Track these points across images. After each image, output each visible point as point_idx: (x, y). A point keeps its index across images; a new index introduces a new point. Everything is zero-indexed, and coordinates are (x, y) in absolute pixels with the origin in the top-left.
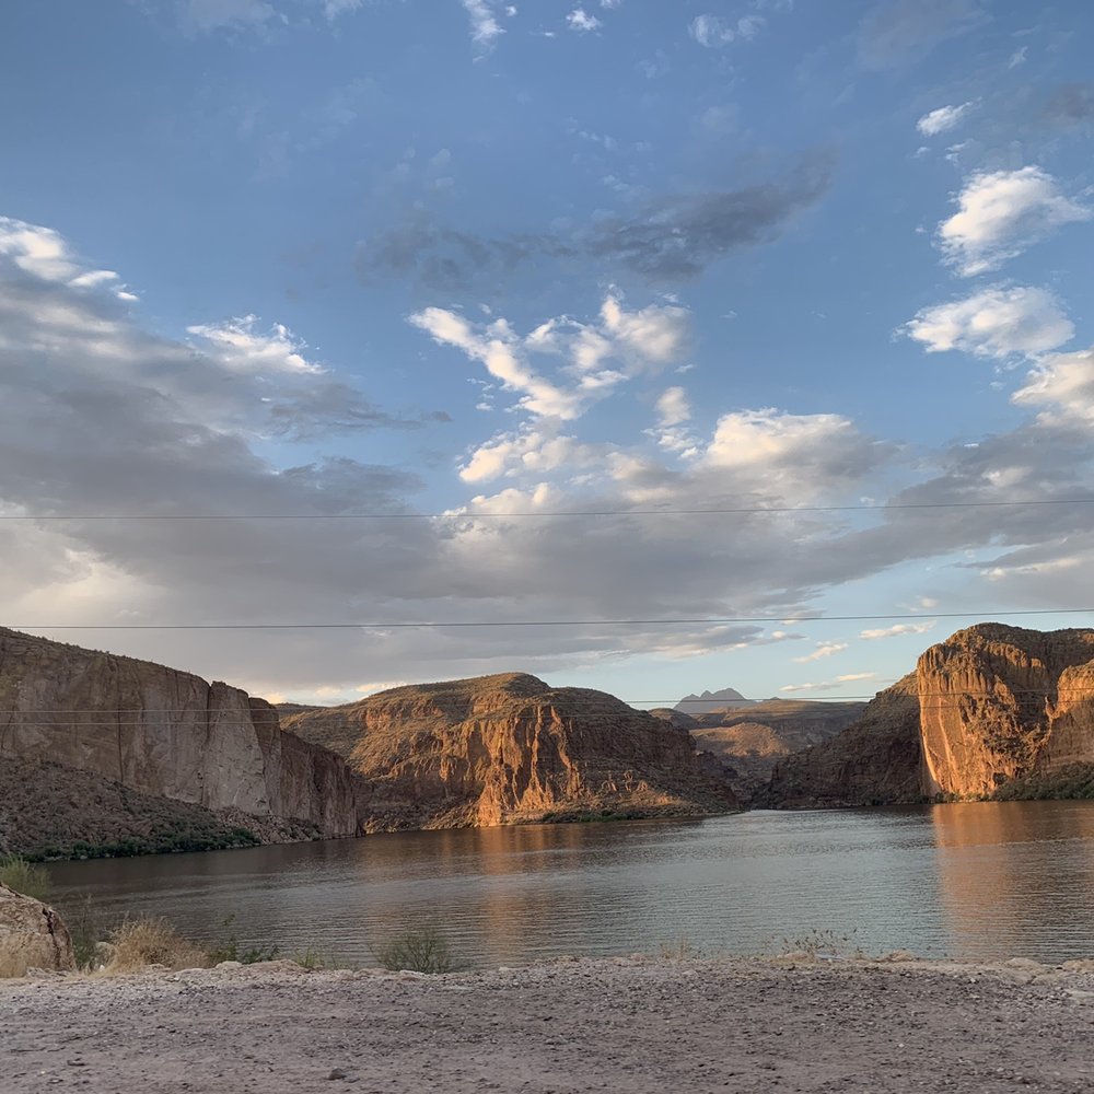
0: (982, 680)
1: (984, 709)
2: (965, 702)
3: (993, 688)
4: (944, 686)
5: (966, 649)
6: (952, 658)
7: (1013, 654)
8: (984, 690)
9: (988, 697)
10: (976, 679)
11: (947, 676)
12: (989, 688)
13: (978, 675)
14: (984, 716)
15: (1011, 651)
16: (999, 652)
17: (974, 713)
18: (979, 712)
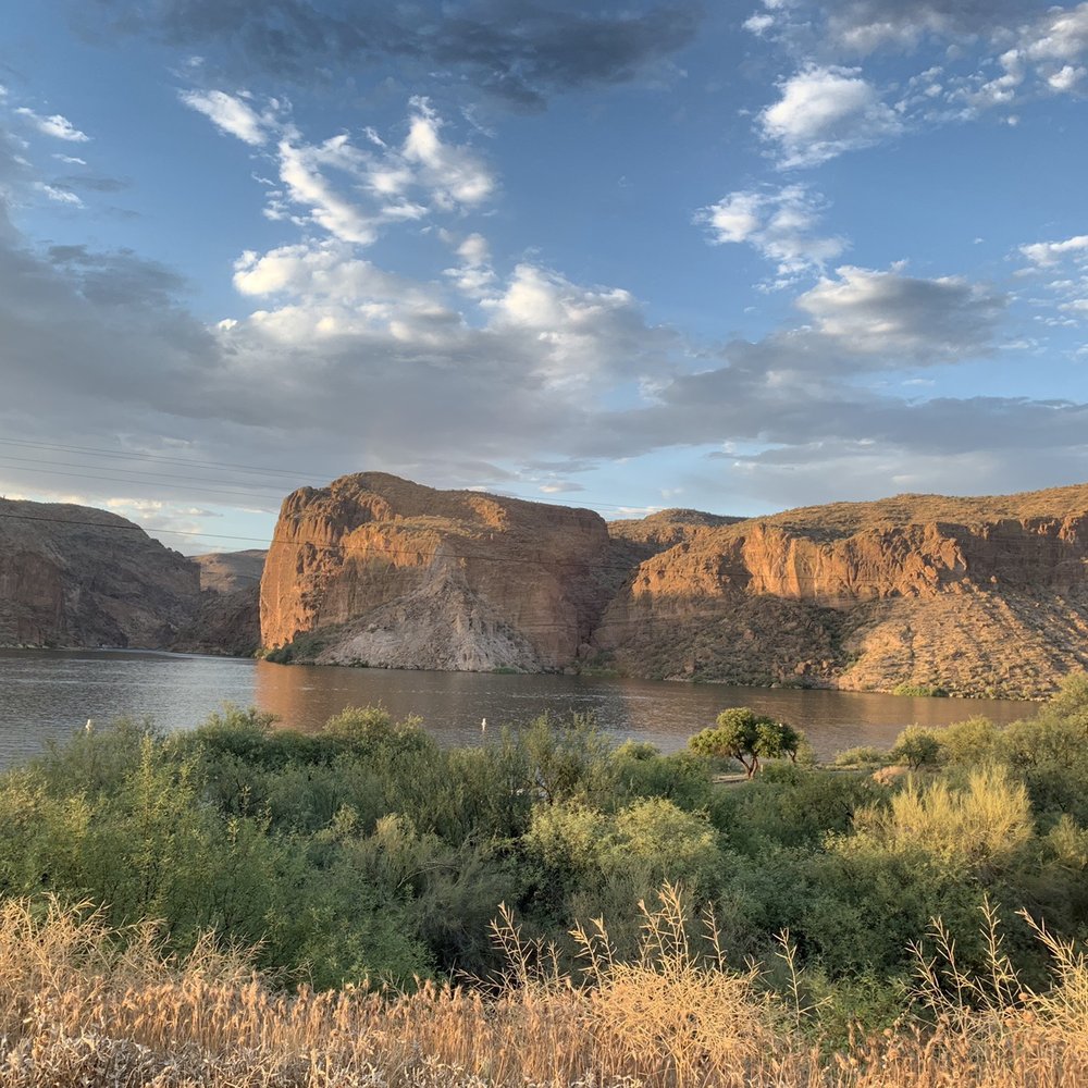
0: (329, 529)
1: (321, 561)
2: (306, 552)
3: (339, 539)
4: (291, 532)
5: (334, 496)
6: (313, 503)
7: (378, 507)
8: (328, 540)
9: (331, 549)
10: (323, 528)
11: (297, 522)
12: (335, 538)
13: (327, 524)
14: (319, 567)
15: (377, 503)
16: (366, 503)
17: (311, 564)
18: (315, 563)
